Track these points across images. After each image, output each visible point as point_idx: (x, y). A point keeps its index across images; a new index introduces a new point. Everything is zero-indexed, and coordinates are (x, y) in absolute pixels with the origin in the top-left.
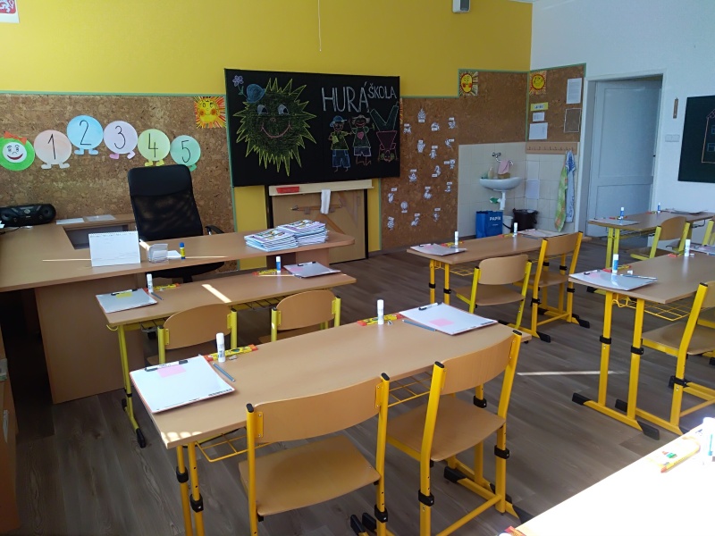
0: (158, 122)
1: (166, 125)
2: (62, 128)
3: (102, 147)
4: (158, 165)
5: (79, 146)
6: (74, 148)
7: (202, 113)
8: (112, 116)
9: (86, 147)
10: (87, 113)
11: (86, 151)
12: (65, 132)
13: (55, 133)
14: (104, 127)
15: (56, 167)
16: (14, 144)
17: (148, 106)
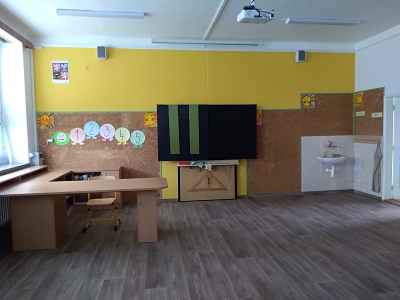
0: (125, 124)
1: (129, 126)
2: (82, 127)
3: (99, 136)
4: (123, 144)
6: (87, 136)
7: (147, 120)
8: (104, 121)
9: (92, 136)
10: (93, 120)
11: (91, 137)
12: (83, 129)
13: (79, 129)
14: (100, 126)
15: (78, 144)
16: (61, 134)
17: (121, 117)
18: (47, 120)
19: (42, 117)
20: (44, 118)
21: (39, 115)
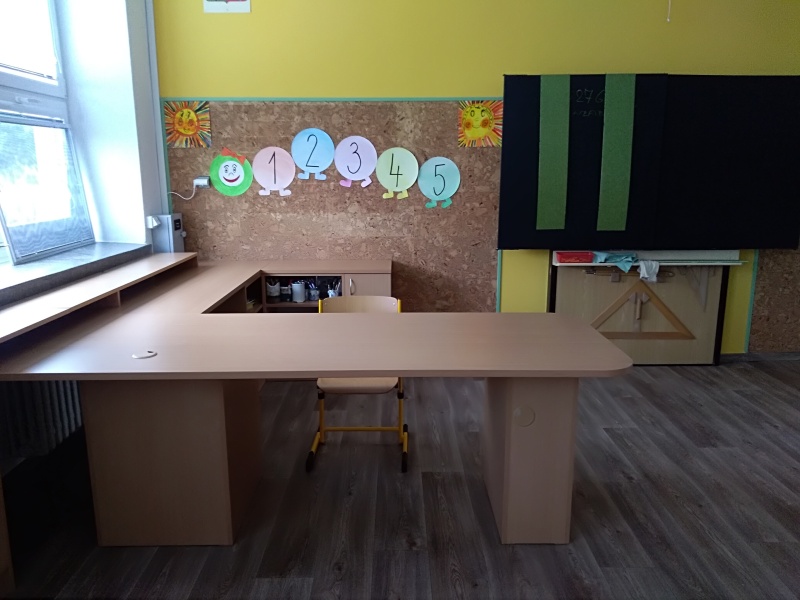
0: (405, 138)
1: (416, 142)
2: (286, 144)
3: (332, 172)
4: (399, 197)
5: (303, 168)
6: (299, 171)
7: (468, 125)
9: (312, 170)
10: (317, 125)
11: (312, 175)
12: (289, 150)
13: (279, 150)
14: (336, 143)
15: (275, 193)
16: (231, 163)
17: (395, 115)
18: (191, 122)
19: (178, 115)
20: (184, 118)
21: (169, 108)
